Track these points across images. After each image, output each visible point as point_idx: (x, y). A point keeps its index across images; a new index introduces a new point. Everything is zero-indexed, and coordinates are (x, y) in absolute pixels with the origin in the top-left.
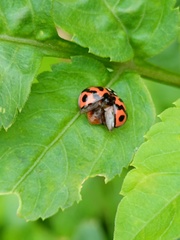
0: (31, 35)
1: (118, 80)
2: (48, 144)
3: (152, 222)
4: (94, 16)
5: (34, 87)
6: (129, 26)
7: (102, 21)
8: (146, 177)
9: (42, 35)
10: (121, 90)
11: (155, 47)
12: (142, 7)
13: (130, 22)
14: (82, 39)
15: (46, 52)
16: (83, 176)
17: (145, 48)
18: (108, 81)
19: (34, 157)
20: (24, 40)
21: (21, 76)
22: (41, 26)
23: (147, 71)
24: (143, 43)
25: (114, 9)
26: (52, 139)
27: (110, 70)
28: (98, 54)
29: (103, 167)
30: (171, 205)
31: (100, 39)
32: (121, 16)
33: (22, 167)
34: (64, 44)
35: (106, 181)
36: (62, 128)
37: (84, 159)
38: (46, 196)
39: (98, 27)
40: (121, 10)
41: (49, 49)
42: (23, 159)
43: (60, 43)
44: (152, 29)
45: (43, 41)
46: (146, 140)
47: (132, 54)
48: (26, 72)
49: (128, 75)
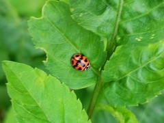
0: (119, 33)
1: (94, 73)
2: (65, 35)
3: (20, 81)
4: (126, 65)
5: (91, 32)
6: (120, 81)
7: (123, 69)
8: (42, 81)
9: (118, 38)
11: (108, 93)
12: (129, 89)
13: (122, 82)
14: (114, 58)
15: (110, 39)
16: (48, 50)
17: (108, 88)
18: (94, 68)
19: (59, 28)
21: (96, 26)
22: (122, 38)
24: (111, 87)
25: (129, 75)
26: (67, 38)
27: (100, 69)
29: (51, 61)
30: (27, 92)
31: (114, 67)
32: (125, 78)
33: (55, 22)
35: (44, 61)
36: (72, 43)
38: (40, 31)
39: (120, 66)
40: (128, 78)
41: (111, 41)
42: (59, 22)
44: (117, 92)
45: (115, 38)
47: (106, 81)
48: (98, 29)
49: (96, 78)
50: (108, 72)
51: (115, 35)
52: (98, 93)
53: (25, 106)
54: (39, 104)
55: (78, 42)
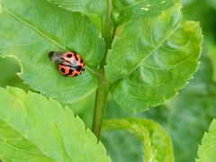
0: (115, 8)
1: (92, 74)
2: (39, 29)
4: (135, 51)
5: (78, 14)
6: (131, 76)
7: (132, 56)
8: (21, 102)
9: (116, 15)
10: (85, 76)
11: (119, 97)
12: (146, 84)
13: (134, 77)
14: (117, 44)
15: (104, 19)
16: (19, 57)
17: (117, 90)
18: (90, 67)
19: (29, 20)
20: (110, 3)
21: (84, 4)
22: (122, 14)
23: (102, 94)
24: (121, 88)
25: (142, 64)
26: (43, 32)
27: (98, 67)
28: (108, 56)
29: (28, 70)
30: (4, 123)
31: (119, 57)
32: (138, 70)
33: (20, 13)
34: (112, 31)
35: (18, 74)
36: (52, 38)
37: (32, 57)
38: (1, 32)
39: (127, 54)
40: (142, 69)
41: (107, 21)
42: (26, 13)
43: (113, 29)
44: (131, 93)
45: (112, 16)
46: (48, 99)
47: (112, 81)
48: (87, 7)
49: (97, 81)
50: (113, 67)
51: (110, 12)
52: (102, 104)
53: (8, 142)
54: (26, 136)
55: (59, 34)
